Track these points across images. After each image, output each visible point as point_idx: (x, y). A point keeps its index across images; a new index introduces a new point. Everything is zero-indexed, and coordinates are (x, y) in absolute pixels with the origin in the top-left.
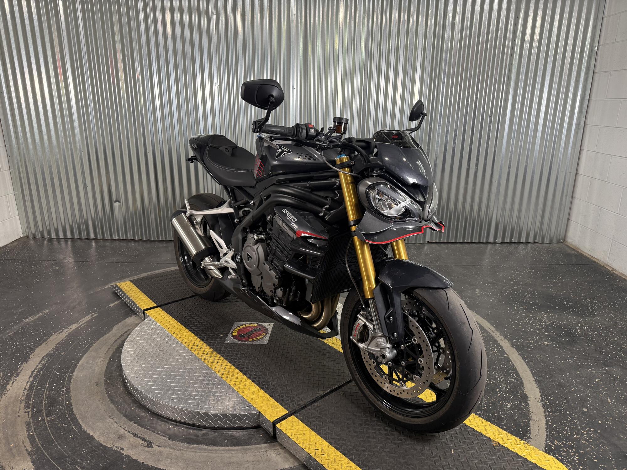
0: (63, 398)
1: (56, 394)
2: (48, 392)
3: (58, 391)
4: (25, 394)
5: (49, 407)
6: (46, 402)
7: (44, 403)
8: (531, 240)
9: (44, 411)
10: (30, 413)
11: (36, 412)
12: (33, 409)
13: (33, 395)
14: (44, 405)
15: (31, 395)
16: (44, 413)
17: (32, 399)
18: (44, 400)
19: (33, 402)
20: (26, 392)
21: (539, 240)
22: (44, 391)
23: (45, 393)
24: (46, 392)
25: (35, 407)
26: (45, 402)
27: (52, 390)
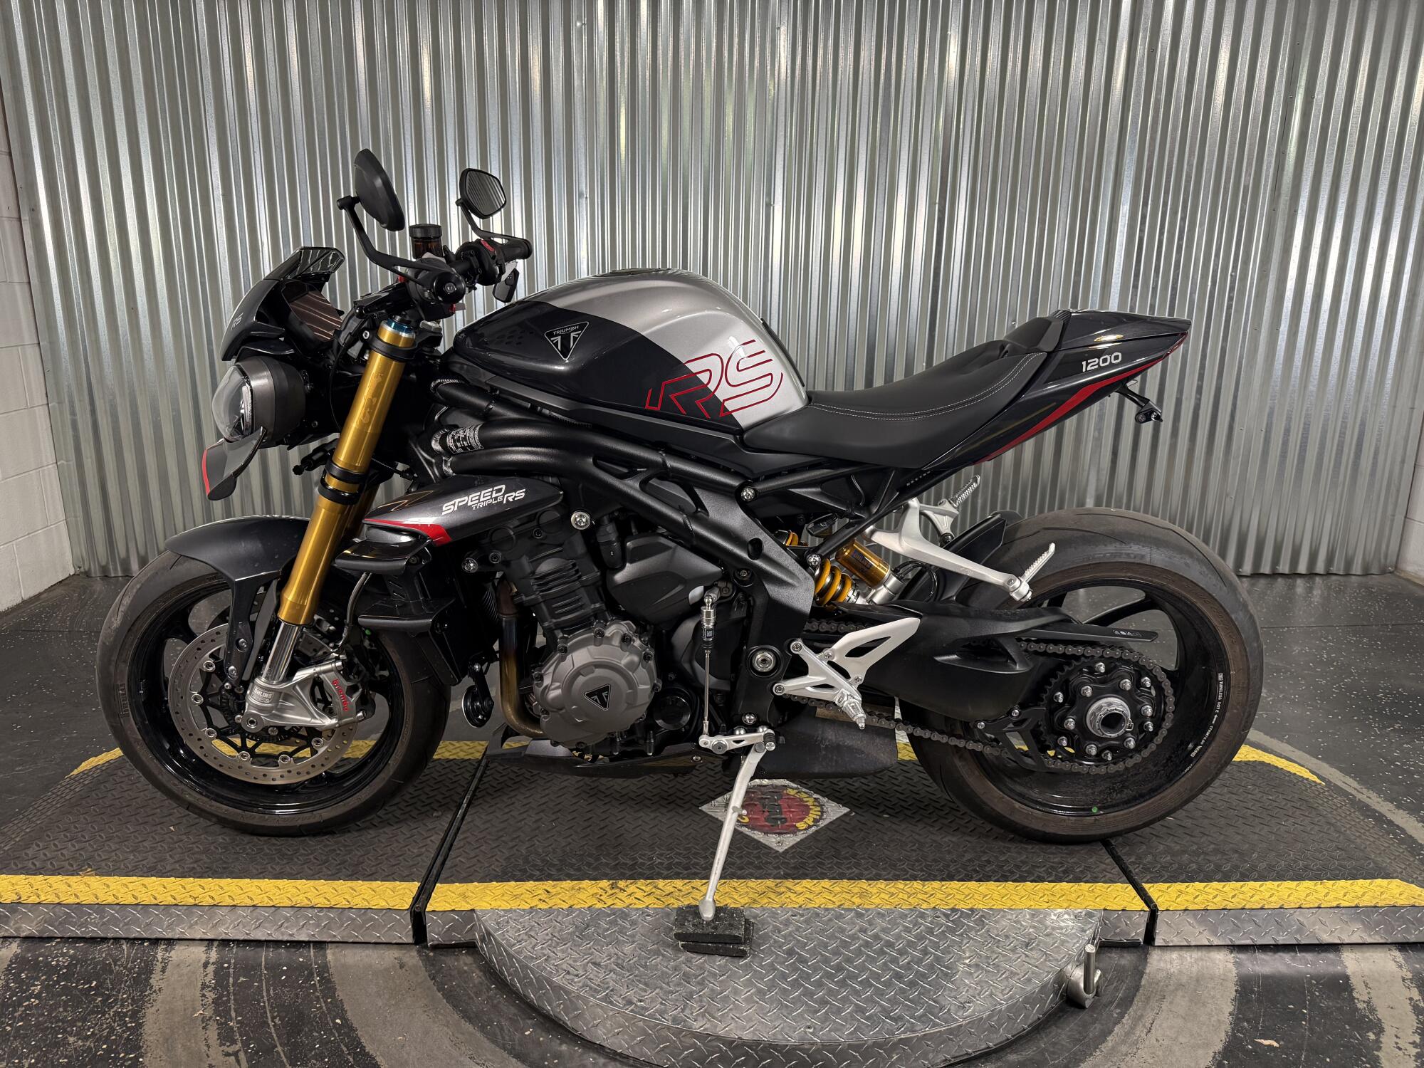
0: (321, 1007)
1: (297, 995)
2: (271, 992)
3: (300, 986)
4: (211, 1001)
5: (289, 1036)
6: (277, 1020)
7: (271, 1024)
8: (1320, 567)
9: (279, 1049)
10: (242, 1055)
11: (257, 1053)
12: (246, 1045)
13: (232, 1002)
14: (273, 1031)
15: (228, 1001)
16: (282, 1055)
17: (233, 1014)
18: (269, 1014)
19: (238, 1022)
20: (211, 996)
21: (1339, 570)
22: (260, 987)
23: (265, 994)
24: (268, 991)
25: (249, 1038)
26: (273, 1021)
27: (283, 984)
